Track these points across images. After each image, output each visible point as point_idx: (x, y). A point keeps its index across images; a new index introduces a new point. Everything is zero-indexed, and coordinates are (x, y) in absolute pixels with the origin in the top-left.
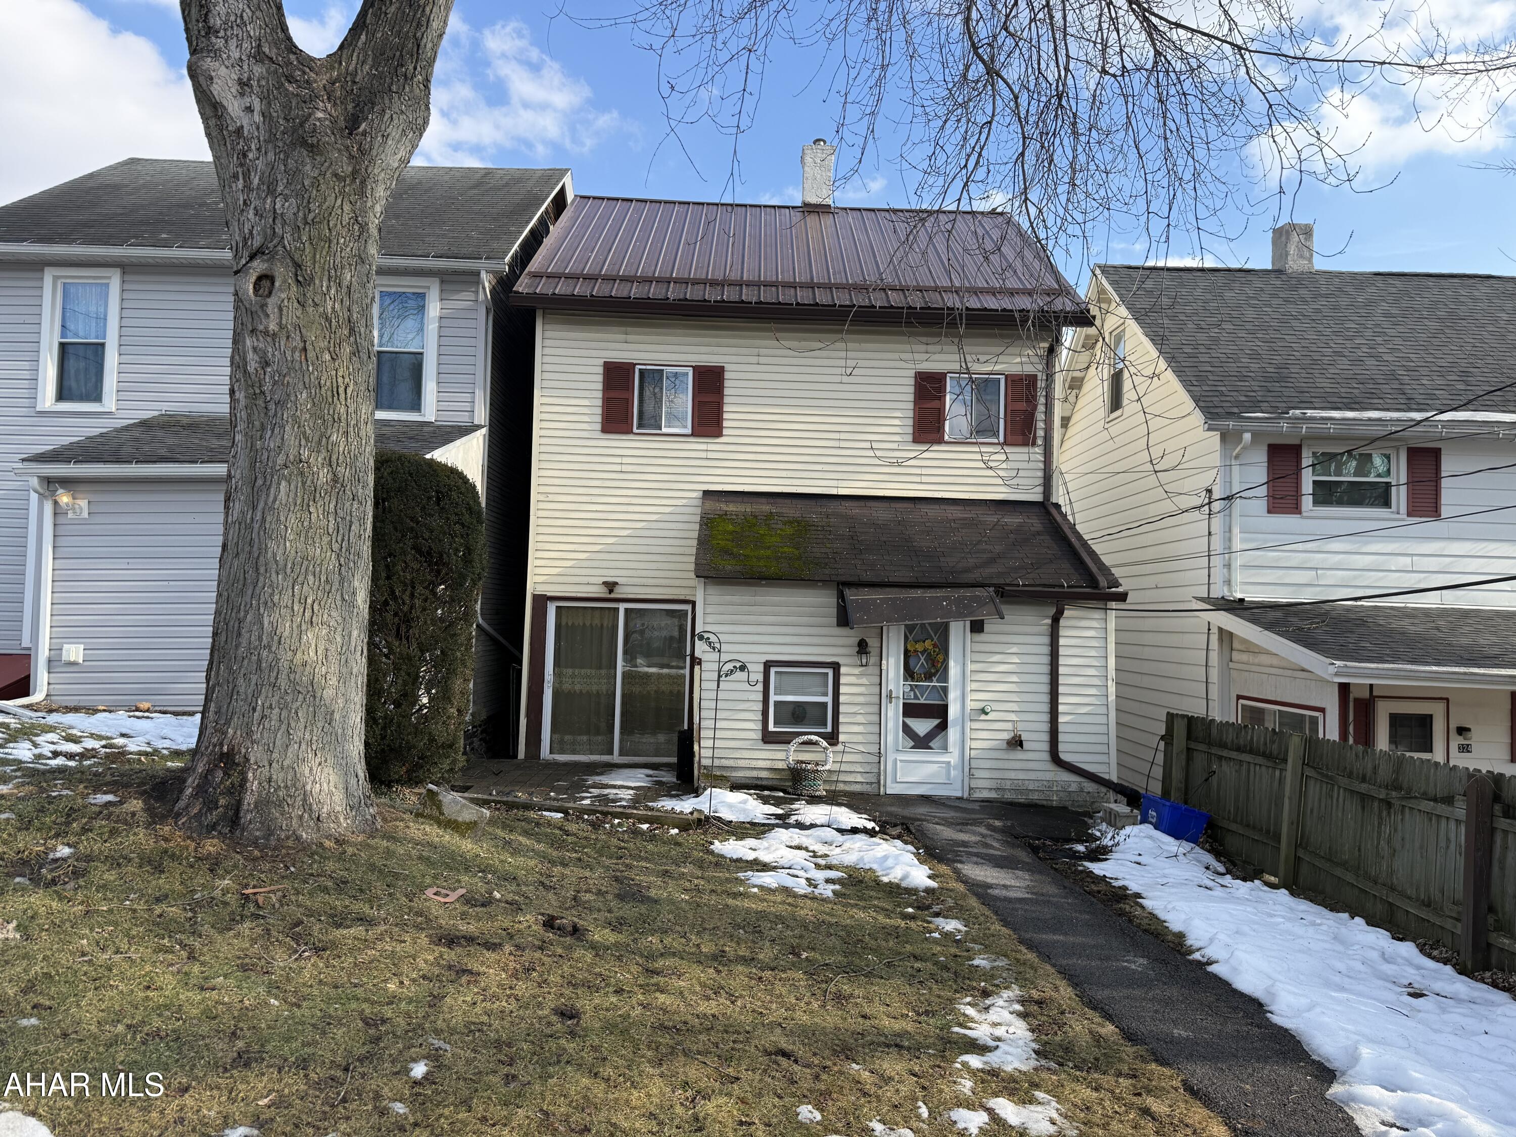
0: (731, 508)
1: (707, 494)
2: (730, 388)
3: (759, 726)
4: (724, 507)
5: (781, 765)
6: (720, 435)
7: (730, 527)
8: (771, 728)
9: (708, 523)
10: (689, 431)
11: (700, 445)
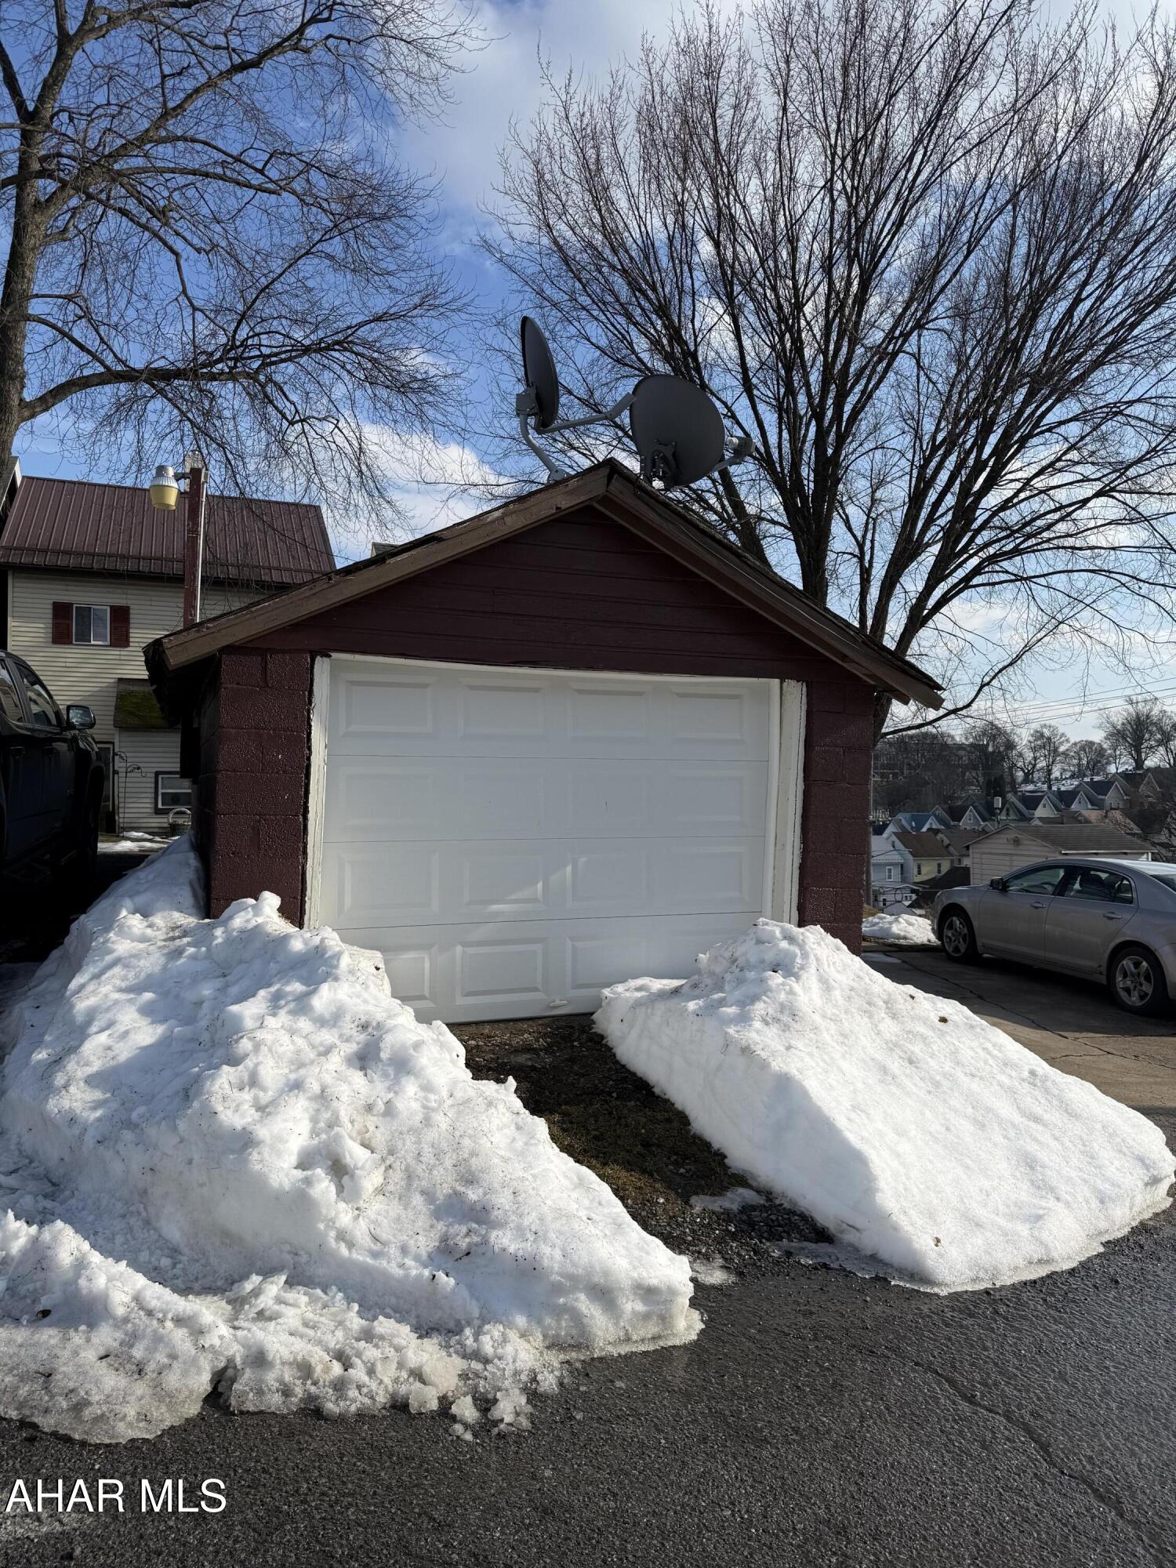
0: (136, 688)
1: (120, 680)
2: (134, 617)
3: (152, 806)
4: (132, 688)
5: (166, 825)
6: (128, 646)
7: (135, 700)
8: (160, 806)
9: (121, 697)
10: (108, 643)
11: (115, 652)
